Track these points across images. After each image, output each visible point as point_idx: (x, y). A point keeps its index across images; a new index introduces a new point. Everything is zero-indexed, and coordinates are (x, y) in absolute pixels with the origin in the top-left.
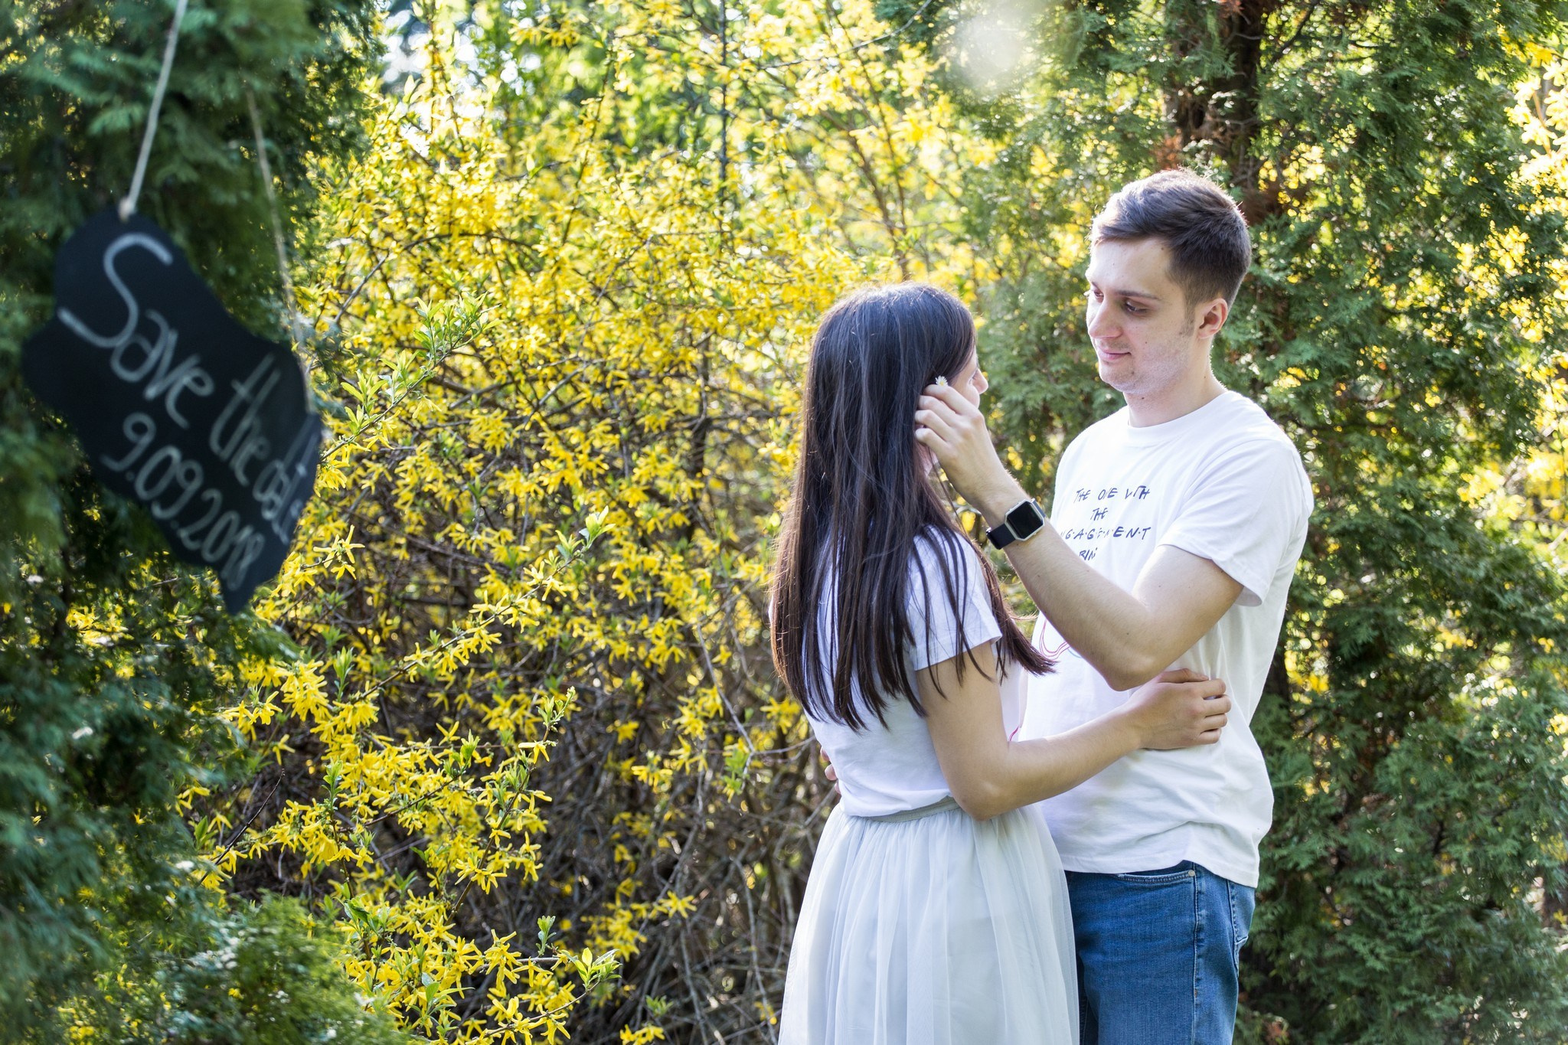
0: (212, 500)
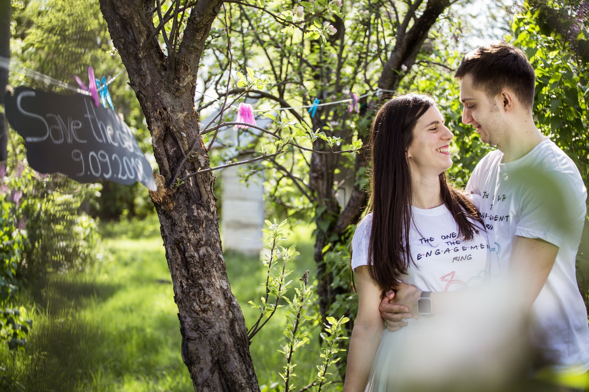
0: (115, 158)
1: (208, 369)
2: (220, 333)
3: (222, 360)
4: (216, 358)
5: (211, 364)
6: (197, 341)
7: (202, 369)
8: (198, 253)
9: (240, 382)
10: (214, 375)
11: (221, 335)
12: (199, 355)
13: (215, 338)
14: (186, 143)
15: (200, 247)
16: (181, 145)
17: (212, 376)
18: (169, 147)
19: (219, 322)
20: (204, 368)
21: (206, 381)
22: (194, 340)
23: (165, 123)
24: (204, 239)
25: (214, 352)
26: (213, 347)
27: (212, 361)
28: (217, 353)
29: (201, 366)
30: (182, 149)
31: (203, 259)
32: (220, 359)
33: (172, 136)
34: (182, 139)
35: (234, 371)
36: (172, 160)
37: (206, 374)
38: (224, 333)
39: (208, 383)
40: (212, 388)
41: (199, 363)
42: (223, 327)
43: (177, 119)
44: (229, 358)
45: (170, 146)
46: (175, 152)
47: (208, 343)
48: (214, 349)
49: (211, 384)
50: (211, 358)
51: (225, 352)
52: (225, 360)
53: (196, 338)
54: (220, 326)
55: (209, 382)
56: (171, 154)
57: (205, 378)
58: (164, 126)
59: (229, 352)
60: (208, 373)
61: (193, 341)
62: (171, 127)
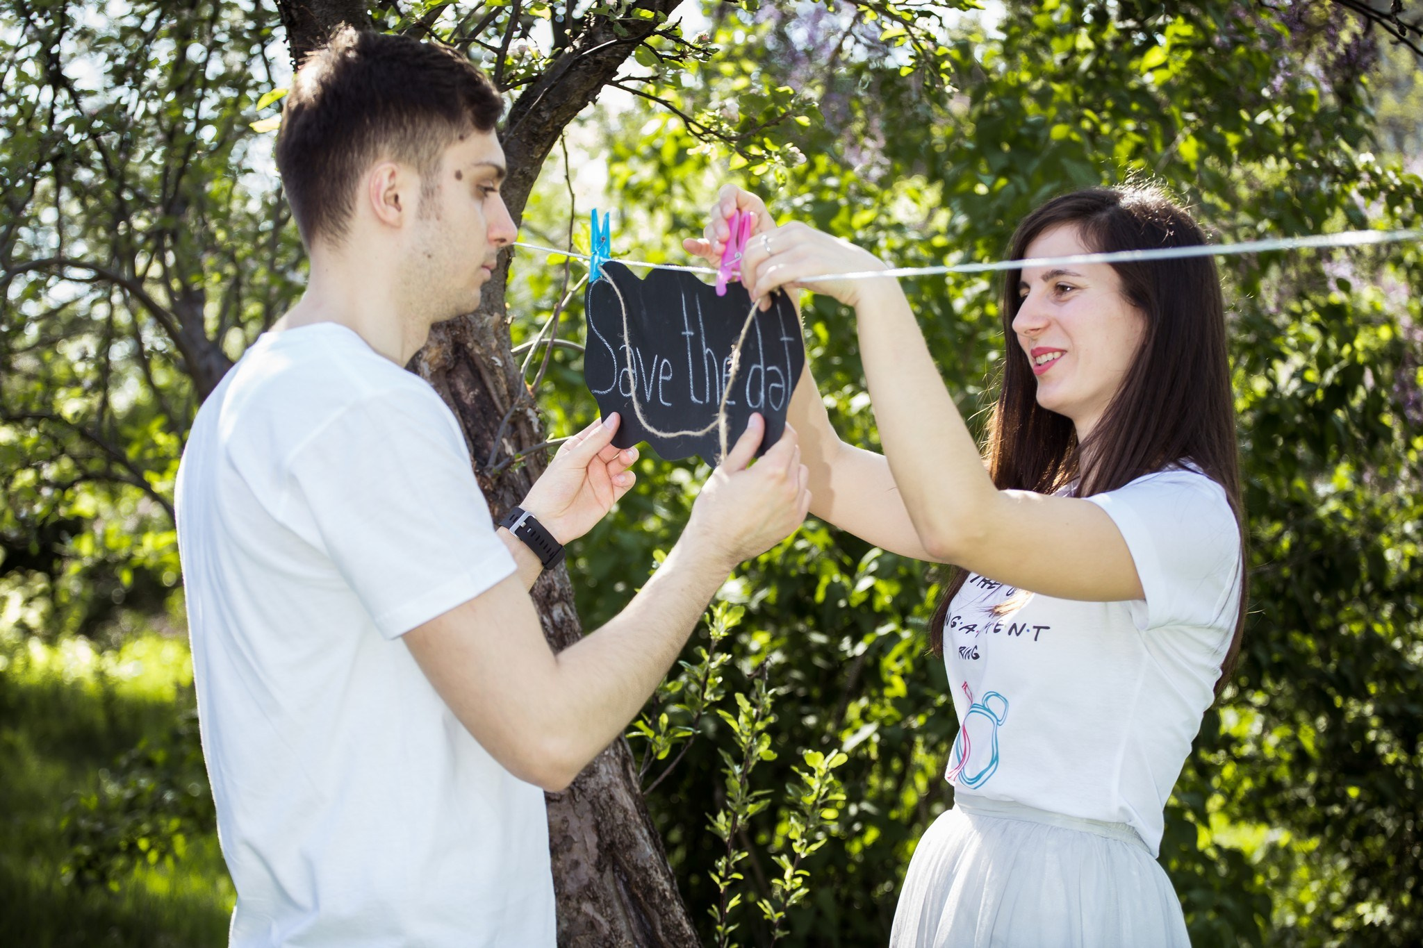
1: (592, 862)
2: (610, 785)
3: (621, 843)
4: (608, 839)
5: (596, 851)
6: (565, 803)
7: (576, 864)
8: (551, 617)
9: (661, 888)
10: (605, 876)
11: (612, 789)
12: (570, 833)
13: (604, 795)
14: (502, 379)
15: (552, 604)
16: (490, 385)
17: (601, 877)
18: (462, 386)
19: (604, 762)
20: (581, 860)
21: (588, 887)
22: (559, 801)
23: (456, 336)
24: (558, 586)
25: (603, 825)
26: (600, 815)
27: (599, 846)
28: (609, 827)
29: (575, 857)
30: (493, 392)
31: (561, 629)
32: (617, 841)
33: (468, 363)
34: (492, 371)
35: (648, 866)
36: (473, 416)
37: (587, 874)
38: (617, 785)
39: (594, 893)
40: (602, 902)
41: (569, 850)
42: (613, 774)
43: (482, 328)
44: (635, 839)
45: (466, 384)
46: (477, 398)
47: (589, 807)
48: (603, 819)
49: (600, 894)
50: (596, 839)
51: (625, 826)
52: (627, 842)
53: (562, 796)
54: (608, 773)
55: (595, 888)
56: (468, 401)
57: (585, 882)
58: (453, 340)
59: (633, 827)
60: (592, 872)
61: (557, 804)
62: (469, 345)
